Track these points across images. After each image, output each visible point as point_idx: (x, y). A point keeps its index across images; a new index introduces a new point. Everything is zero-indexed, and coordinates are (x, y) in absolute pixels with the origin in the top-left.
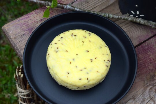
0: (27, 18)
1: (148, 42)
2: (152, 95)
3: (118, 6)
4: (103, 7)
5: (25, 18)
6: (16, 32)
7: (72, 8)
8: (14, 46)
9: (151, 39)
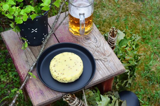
0: (32, 92)
1: (58, 39)
2: (87, 43)
3: (32, 47)
4: (32, 54)
5: (32, 94)
6: (41, 99)
7: (33, 67)
8: (49, 101)
9: (57, 37)
